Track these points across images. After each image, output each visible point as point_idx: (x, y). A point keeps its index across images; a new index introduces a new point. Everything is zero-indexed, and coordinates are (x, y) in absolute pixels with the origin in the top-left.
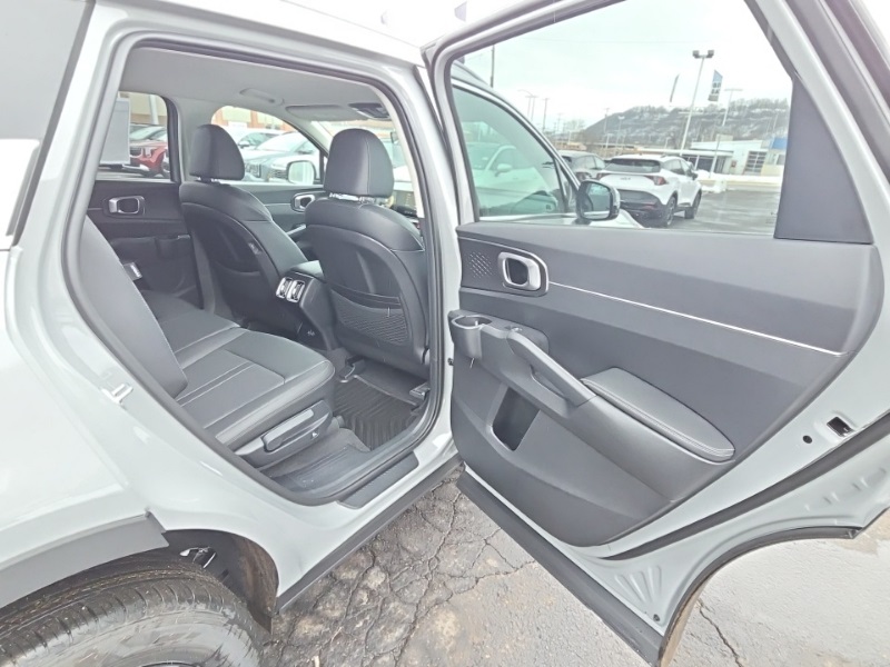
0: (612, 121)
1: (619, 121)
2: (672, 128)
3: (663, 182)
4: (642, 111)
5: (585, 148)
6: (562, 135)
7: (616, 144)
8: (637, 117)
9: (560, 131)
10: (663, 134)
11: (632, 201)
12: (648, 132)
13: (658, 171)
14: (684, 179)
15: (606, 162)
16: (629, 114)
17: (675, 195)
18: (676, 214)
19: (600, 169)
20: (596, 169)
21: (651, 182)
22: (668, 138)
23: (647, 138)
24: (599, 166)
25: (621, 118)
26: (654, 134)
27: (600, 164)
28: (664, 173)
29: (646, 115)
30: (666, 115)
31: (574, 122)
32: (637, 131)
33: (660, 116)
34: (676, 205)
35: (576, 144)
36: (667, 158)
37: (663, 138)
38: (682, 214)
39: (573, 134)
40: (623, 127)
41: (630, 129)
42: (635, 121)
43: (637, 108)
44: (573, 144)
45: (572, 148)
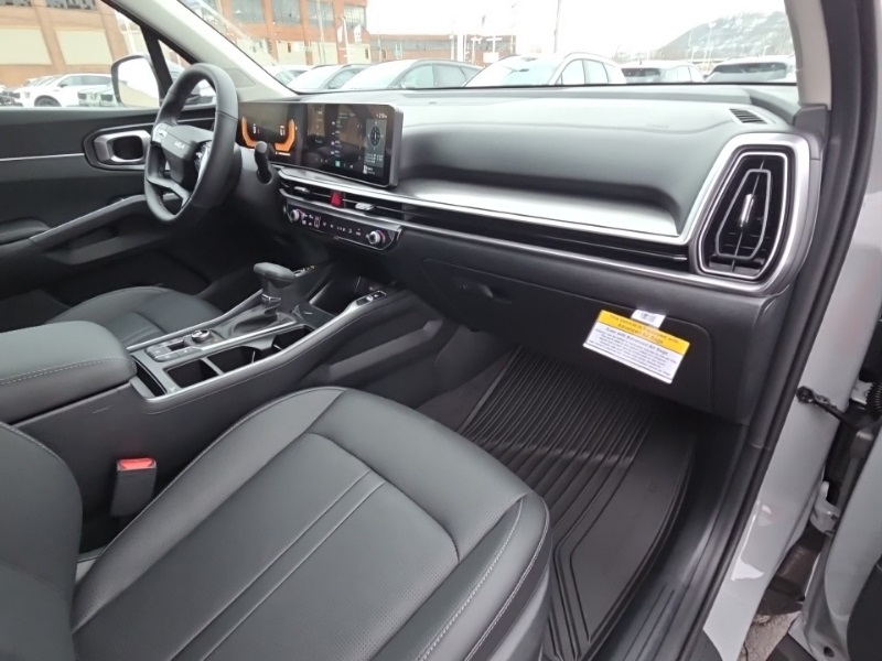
1: (709, 30)
2: (770, 35)
10: (758, 43)
12: (741, 42)
22: (766, 47)
26: (748, 44)
29: (739, 22)
30: (763, 21)
32: (728, 41)
40: (712, 37)
41: (718, 41)
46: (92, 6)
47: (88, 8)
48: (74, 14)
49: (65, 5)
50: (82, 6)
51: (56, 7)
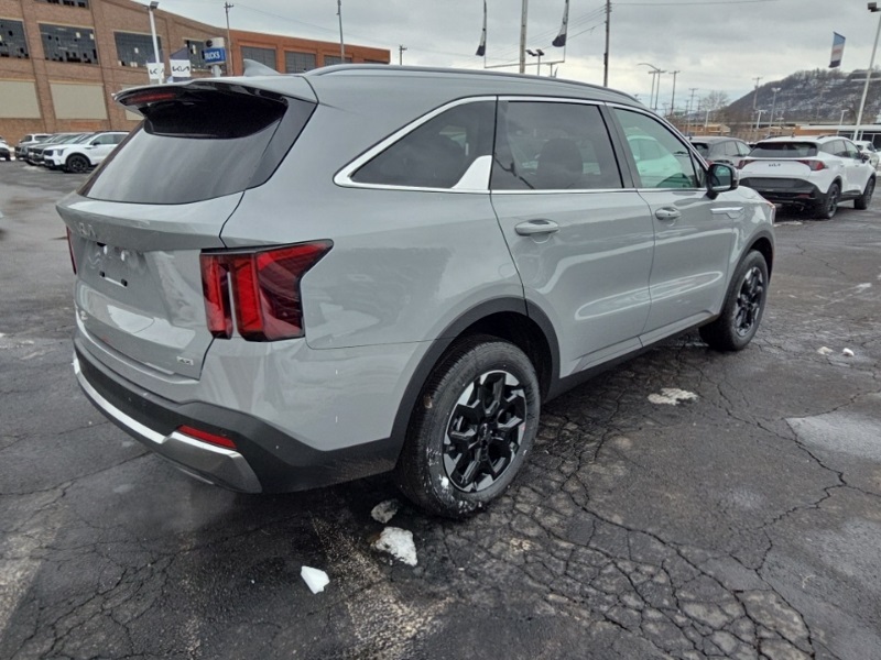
0: (764, 94)
1: (773, 93)
3: (821, 166)
4: (807, 78)
5: (727, 130)
6: (697, 115)
7: (770, 123)
8: (799, 86)
9: (694, 109)
11: (783, 190)
12: (816, 104)
13: (815, 154)
14: (849, 162)
15: (751, 146)
16: (789, 83)
17: (838, 182)
18: (839, 204)
19: (745, 155)
20: (740, 155)
21: (806, 168)
23: (814, 111)
24: (742, 153)
25: (774, 90)
26: (824, 106)
27: (744, 150)
28: (821, 157)
30: (842, 81)
31: (712, 98)
32: (801, 103)
33: (833, 83)
34: (840, 193)
35: (716, 125)
36: (826, 139)
37: (838, 110)
38: (850, 203)
39: (711, 112)
40: (779, 99)
41: (790, 102)
42: (798, 90)
43: (800, 75)
44: (711, 125)
45: (708, 132)
46: (93, 60)
47: (89, 61)
48: (74, 67)
49: (65, 58)
50: (83, 59)
51: (54, 60)
